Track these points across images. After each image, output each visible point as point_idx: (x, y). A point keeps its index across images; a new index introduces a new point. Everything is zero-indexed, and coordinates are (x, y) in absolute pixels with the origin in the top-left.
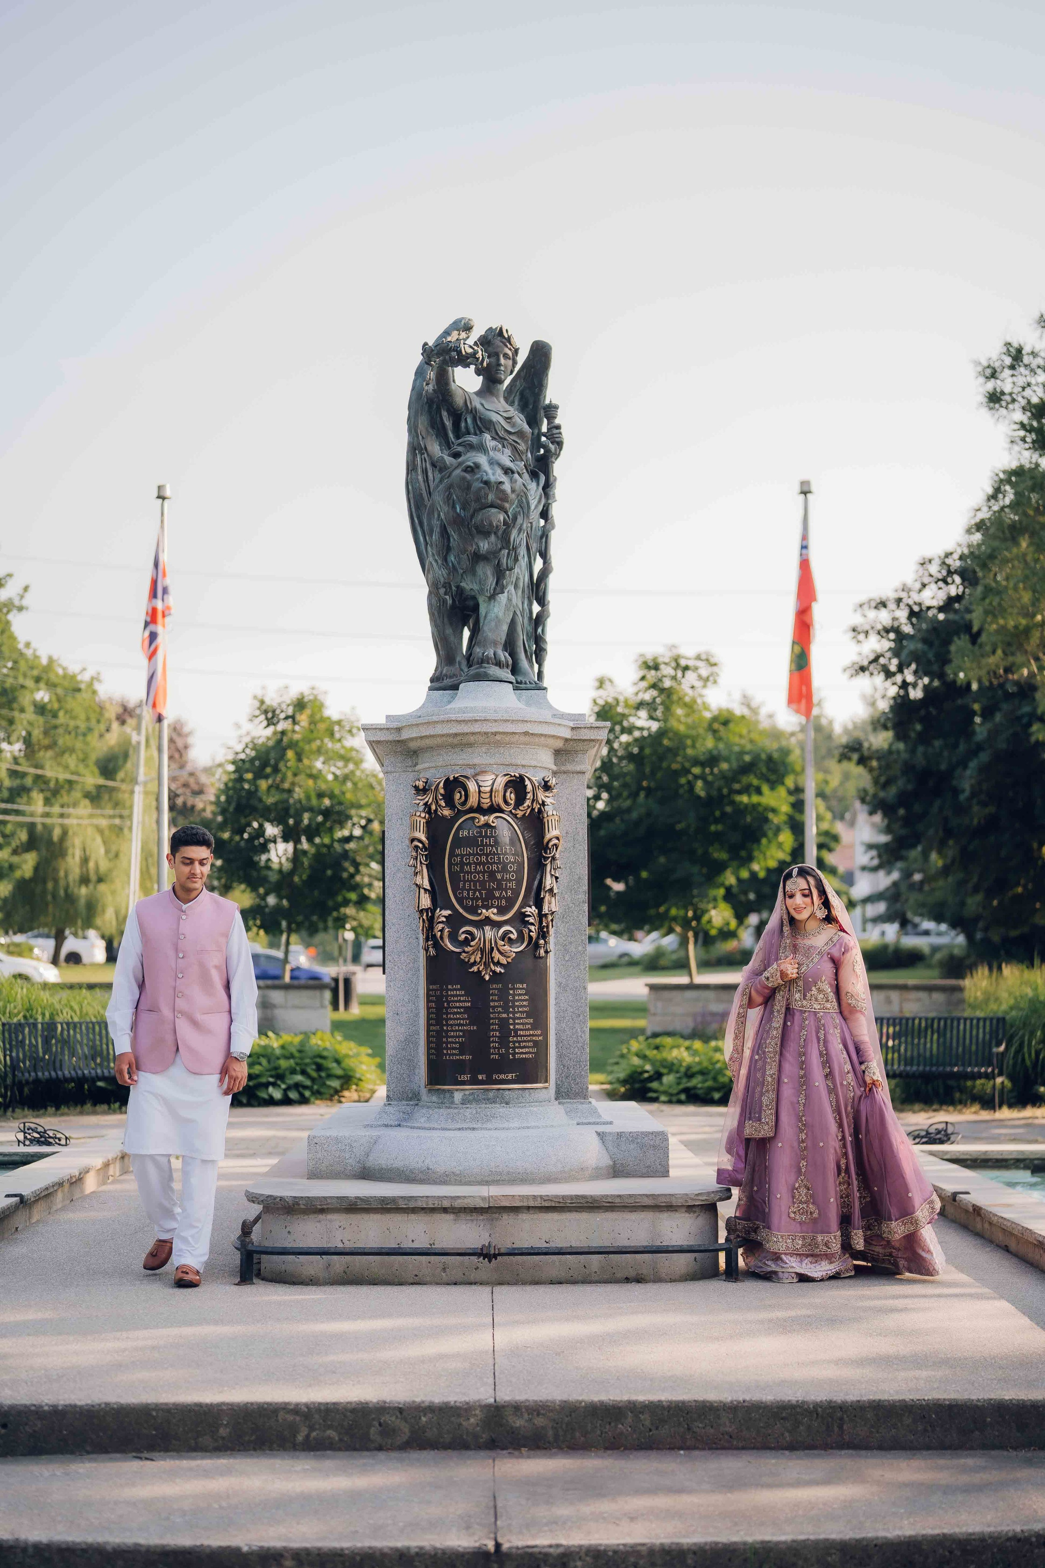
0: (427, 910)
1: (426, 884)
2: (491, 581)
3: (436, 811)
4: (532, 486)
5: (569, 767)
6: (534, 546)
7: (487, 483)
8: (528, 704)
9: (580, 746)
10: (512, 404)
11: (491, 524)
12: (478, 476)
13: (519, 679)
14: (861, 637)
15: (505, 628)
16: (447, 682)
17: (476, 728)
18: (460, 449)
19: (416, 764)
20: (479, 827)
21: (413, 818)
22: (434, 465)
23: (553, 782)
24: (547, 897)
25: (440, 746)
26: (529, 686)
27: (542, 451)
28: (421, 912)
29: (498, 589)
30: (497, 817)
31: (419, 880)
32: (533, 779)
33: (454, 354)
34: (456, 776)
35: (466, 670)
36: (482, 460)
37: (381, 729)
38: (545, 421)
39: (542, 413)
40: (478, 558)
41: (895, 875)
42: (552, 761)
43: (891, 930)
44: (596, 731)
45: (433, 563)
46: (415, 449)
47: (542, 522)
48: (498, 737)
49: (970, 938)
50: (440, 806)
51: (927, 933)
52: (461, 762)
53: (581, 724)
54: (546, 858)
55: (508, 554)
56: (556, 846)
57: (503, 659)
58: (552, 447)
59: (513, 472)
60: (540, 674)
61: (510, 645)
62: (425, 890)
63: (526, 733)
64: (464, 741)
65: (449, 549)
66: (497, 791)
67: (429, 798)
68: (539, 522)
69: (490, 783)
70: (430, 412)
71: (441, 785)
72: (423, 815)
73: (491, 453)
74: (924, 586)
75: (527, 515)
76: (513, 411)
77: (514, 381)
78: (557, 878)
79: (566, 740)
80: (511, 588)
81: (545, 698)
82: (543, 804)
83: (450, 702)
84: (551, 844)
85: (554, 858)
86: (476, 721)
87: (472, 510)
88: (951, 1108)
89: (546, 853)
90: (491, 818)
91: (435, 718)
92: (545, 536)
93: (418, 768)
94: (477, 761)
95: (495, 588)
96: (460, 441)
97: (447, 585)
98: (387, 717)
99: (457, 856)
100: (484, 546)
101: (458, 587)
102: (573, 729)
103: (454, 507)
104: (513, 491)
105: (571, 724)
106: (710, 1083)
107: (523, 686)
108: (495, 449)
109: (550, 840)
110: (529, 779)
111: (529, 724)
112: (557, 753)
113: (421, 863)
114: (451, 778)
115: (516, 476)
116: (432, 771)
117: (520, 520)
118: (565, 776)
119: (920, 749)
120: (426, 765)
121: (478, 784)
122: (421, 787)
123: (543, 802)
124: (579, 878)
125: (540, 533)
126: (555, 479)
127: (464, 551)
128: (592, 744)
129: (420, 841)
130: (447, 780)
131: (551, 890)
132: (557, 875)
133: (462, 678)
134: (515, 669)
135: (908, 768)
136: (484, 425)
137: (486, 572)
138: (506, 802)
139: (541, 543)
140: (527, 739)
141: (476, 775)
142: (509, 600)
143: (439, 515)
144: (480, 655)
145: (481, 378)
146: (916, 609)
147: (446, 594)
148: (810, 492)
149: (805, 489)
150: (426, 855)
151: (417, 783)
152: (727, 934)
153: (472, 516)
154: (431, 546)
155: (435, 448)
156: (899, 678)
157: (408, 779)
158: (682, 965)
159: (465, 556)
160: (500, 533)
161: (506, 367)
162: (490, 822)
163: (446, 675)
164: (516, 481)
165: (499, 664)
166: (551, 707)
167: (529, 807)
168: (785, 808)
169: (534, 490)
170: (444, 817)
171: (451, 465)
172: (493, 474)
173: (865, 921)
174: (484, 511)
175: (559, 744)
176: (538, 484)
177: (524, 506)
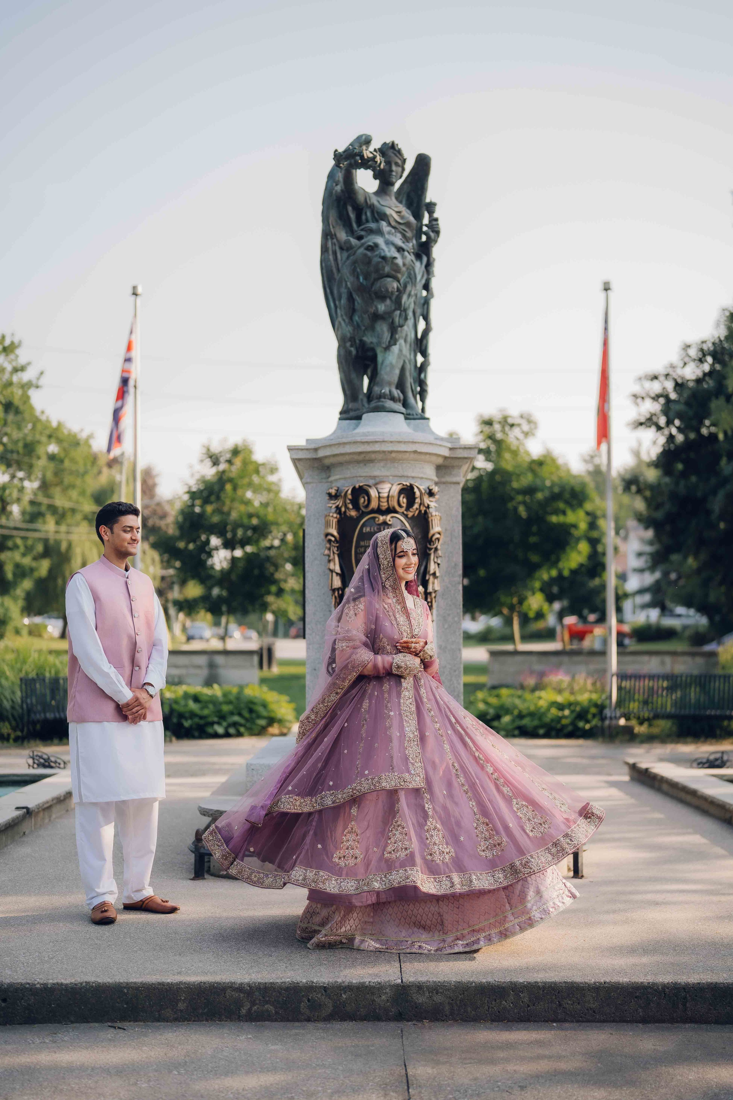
0: (338, 589)
1: (338, 569)
2: (386, 336)
3: (345, 512)
4: (418, 264)
5: (448, 479)
6: (419, 311)
7: (384, 258)
8: (416, 429)
9: (456, 463)
10: (401, 202)
11: (387, 290)
12: (377, 253)
13: (409, 411)
14: (639, 400)
15: (397, 372)
16: (352, 414)
17: (377, 447)
18: (363, 233)
19: (329, 477)
20: (379, 525)
21: (327, 518)
22: (341, 248)
23: (435, 489)
24: (431, 579)
25: (349, 462)
26: (415, 416)
27: (424, 238)
28: (334, 590)
29: (392, 342)
30: (392, 517)
31: (332, 566)
32: (421, 488)
33: (358, 158)
34: (361, 484)
35: (366, 405)
36: (380, 241)
37: (302, 450)
38: (426, 215)
39: (424, 208)
40: (376, 317)
41: (657, 575)
42: (435, 474)
43: (654, 615)
44: (468, 451)
45: (343, 323)
46: (327, 235)
47: (424, 293)
48: (393, 455)
49: (711, 619)
50: (348, 508)
51: (679, 616)
52: (365, 474)
53: (456, 445)
54: (430, 549)
55: (400, 315)
56: (438, 539)
57: (396, 395)
58: (432, 235)
59: (403, 250)
60: (423, 410)
61: (401, 385)
62: (337, 574)
63: (415, 452)
64: (367, 458)
65: (354, 311)
66: (393, 497)
67: (340, 502)
68: (421, 293)
69: (387, 490)
70: (338, 206)
71: (349, 492)
72: (335, 515)
73: (387, 236)
74: (685, 364)
75: (414, 284)
76: (402, 208)
77: (402, 185)
78: (439, 564)
79: (445, 458)
80: (401, 341)
81: (428, 426)
82: (428, 507)
83: (355, 429)
84: (434, 539)
85: (436, 549)
86: (376, 442)
87: (372, 279)
88: (714, 741)
89: (430, 545)
90: (388, 518)
91: (344, 440)
92: (426, 303)
93: (332, 479)
94: (377, 473)
95: (389, 342)
96: (362, 227)
97: (352, 339)
98: (307, 440)
99: (362, 547)
100: (381, 307)
101: (361, 341)
102: (451, 449)
103: (358, 278)
104: (404, 265)
105: (449, 445)
106: (536, 723)
107: (411, 417)
108: (389, 233)
109: (433, 535)
110: (417, 487)
111: (417, 445)
112: (439, 468)
113: (334, 553)
114: (357, 486)
115: (406, 253)
116: (342, 481)
117: (409, 288)
118: (443, 486)
119: (682, 483)
120: (337, 477)
121: (378, 491)
122: (333, 494)
123: (428, 505)
124: (456, 565)
125: (422, 301)
126: (434, 260)
127: (366, 312)
128: (465, 461)
129: (333, 536)
130: (354, 489)
131: (434, 574)
132: (439, 562)
133: (365, 410)
134: (405, 404)
135: (673, 496)
136: (380, 216)
137: (383, 328)
138: (400, 505)
139: (423, 308)
140: (416, 456)
141: (376, 484)
142: (401, 350)
143: (346, 285)
144: (379, 392)
145: (377, 182)
146: (680, 381)
147: (351, 346)
148: (609, 289)
149: (607, 287)
150: (337, 547)
151: (330, 491)
152: (540, 615)
153: (373, 284)
154: (340, 309)
155: (342, 235)
156: (666, 432)
157: (324, 488)
158: (510, 638)
159: (366, 316)
160: (394, 298)
161: (397, 173)
162: (387, 520)
163: (352, 410)
164: (406, 257)
165: (393, 399)
166: (433, 433)
167: (417, 509)
168: (583, 526)
169: (419, 267)
170: (351, 517)
171: (356, 245)
172: (389, 251)
173: (635, 607)
174: (383, 280)
175: (440, 461)
176: (421, 263)
177: (412, 277)
